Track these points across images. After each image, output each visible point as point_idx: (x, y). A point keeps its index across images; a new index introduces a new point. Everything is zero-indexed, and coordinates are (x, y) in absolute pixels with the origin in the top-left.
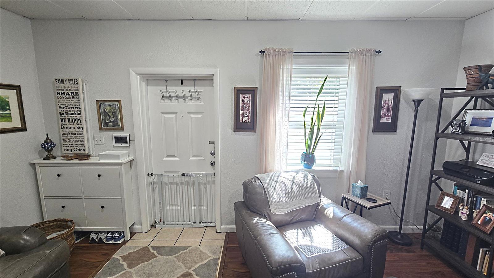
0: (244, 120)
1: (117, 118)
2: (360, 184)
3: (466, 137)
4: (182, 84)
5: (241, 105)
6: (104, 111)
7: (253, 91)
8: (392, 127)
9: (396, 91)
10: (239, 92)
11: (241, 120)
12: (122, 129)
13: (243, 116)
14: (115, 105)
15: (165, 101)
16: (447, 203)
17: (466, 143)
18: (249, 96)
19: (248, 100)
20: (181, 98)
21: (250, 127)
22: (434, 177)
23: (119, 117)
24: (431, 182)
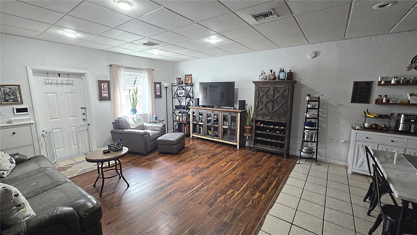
0: (104, 95)
1: (17, 97)
2: (155, 116)
3: (179, 97)
4: (59, 76)
5: (103, 88)
6: (4, 92)
7: (108, 82)
8: (160, 96)
9: (160, 83)
10: (100, 82)
11: (103, 95)
12: (22, 103)
13: (104, 93)
14: (15, 88)
15: (47, 86)
16: (178, 118)
17: (179, 99)
18: (106, 84)
19: (106, 86)
20: (60, 84)
21: (109, 99)
22: (174, 111)
23: (18, 95)
24: (173, 113)
